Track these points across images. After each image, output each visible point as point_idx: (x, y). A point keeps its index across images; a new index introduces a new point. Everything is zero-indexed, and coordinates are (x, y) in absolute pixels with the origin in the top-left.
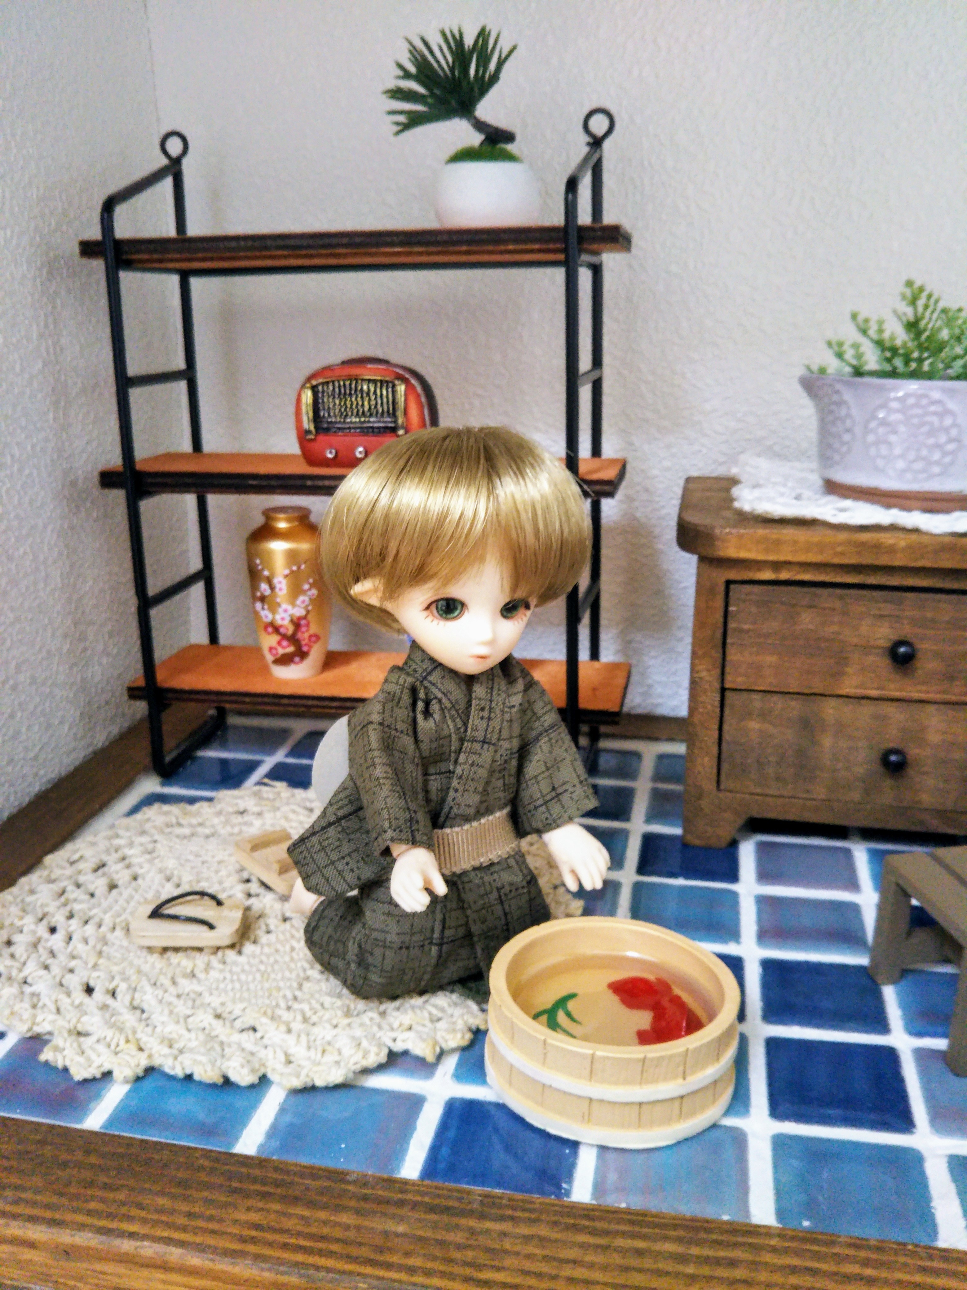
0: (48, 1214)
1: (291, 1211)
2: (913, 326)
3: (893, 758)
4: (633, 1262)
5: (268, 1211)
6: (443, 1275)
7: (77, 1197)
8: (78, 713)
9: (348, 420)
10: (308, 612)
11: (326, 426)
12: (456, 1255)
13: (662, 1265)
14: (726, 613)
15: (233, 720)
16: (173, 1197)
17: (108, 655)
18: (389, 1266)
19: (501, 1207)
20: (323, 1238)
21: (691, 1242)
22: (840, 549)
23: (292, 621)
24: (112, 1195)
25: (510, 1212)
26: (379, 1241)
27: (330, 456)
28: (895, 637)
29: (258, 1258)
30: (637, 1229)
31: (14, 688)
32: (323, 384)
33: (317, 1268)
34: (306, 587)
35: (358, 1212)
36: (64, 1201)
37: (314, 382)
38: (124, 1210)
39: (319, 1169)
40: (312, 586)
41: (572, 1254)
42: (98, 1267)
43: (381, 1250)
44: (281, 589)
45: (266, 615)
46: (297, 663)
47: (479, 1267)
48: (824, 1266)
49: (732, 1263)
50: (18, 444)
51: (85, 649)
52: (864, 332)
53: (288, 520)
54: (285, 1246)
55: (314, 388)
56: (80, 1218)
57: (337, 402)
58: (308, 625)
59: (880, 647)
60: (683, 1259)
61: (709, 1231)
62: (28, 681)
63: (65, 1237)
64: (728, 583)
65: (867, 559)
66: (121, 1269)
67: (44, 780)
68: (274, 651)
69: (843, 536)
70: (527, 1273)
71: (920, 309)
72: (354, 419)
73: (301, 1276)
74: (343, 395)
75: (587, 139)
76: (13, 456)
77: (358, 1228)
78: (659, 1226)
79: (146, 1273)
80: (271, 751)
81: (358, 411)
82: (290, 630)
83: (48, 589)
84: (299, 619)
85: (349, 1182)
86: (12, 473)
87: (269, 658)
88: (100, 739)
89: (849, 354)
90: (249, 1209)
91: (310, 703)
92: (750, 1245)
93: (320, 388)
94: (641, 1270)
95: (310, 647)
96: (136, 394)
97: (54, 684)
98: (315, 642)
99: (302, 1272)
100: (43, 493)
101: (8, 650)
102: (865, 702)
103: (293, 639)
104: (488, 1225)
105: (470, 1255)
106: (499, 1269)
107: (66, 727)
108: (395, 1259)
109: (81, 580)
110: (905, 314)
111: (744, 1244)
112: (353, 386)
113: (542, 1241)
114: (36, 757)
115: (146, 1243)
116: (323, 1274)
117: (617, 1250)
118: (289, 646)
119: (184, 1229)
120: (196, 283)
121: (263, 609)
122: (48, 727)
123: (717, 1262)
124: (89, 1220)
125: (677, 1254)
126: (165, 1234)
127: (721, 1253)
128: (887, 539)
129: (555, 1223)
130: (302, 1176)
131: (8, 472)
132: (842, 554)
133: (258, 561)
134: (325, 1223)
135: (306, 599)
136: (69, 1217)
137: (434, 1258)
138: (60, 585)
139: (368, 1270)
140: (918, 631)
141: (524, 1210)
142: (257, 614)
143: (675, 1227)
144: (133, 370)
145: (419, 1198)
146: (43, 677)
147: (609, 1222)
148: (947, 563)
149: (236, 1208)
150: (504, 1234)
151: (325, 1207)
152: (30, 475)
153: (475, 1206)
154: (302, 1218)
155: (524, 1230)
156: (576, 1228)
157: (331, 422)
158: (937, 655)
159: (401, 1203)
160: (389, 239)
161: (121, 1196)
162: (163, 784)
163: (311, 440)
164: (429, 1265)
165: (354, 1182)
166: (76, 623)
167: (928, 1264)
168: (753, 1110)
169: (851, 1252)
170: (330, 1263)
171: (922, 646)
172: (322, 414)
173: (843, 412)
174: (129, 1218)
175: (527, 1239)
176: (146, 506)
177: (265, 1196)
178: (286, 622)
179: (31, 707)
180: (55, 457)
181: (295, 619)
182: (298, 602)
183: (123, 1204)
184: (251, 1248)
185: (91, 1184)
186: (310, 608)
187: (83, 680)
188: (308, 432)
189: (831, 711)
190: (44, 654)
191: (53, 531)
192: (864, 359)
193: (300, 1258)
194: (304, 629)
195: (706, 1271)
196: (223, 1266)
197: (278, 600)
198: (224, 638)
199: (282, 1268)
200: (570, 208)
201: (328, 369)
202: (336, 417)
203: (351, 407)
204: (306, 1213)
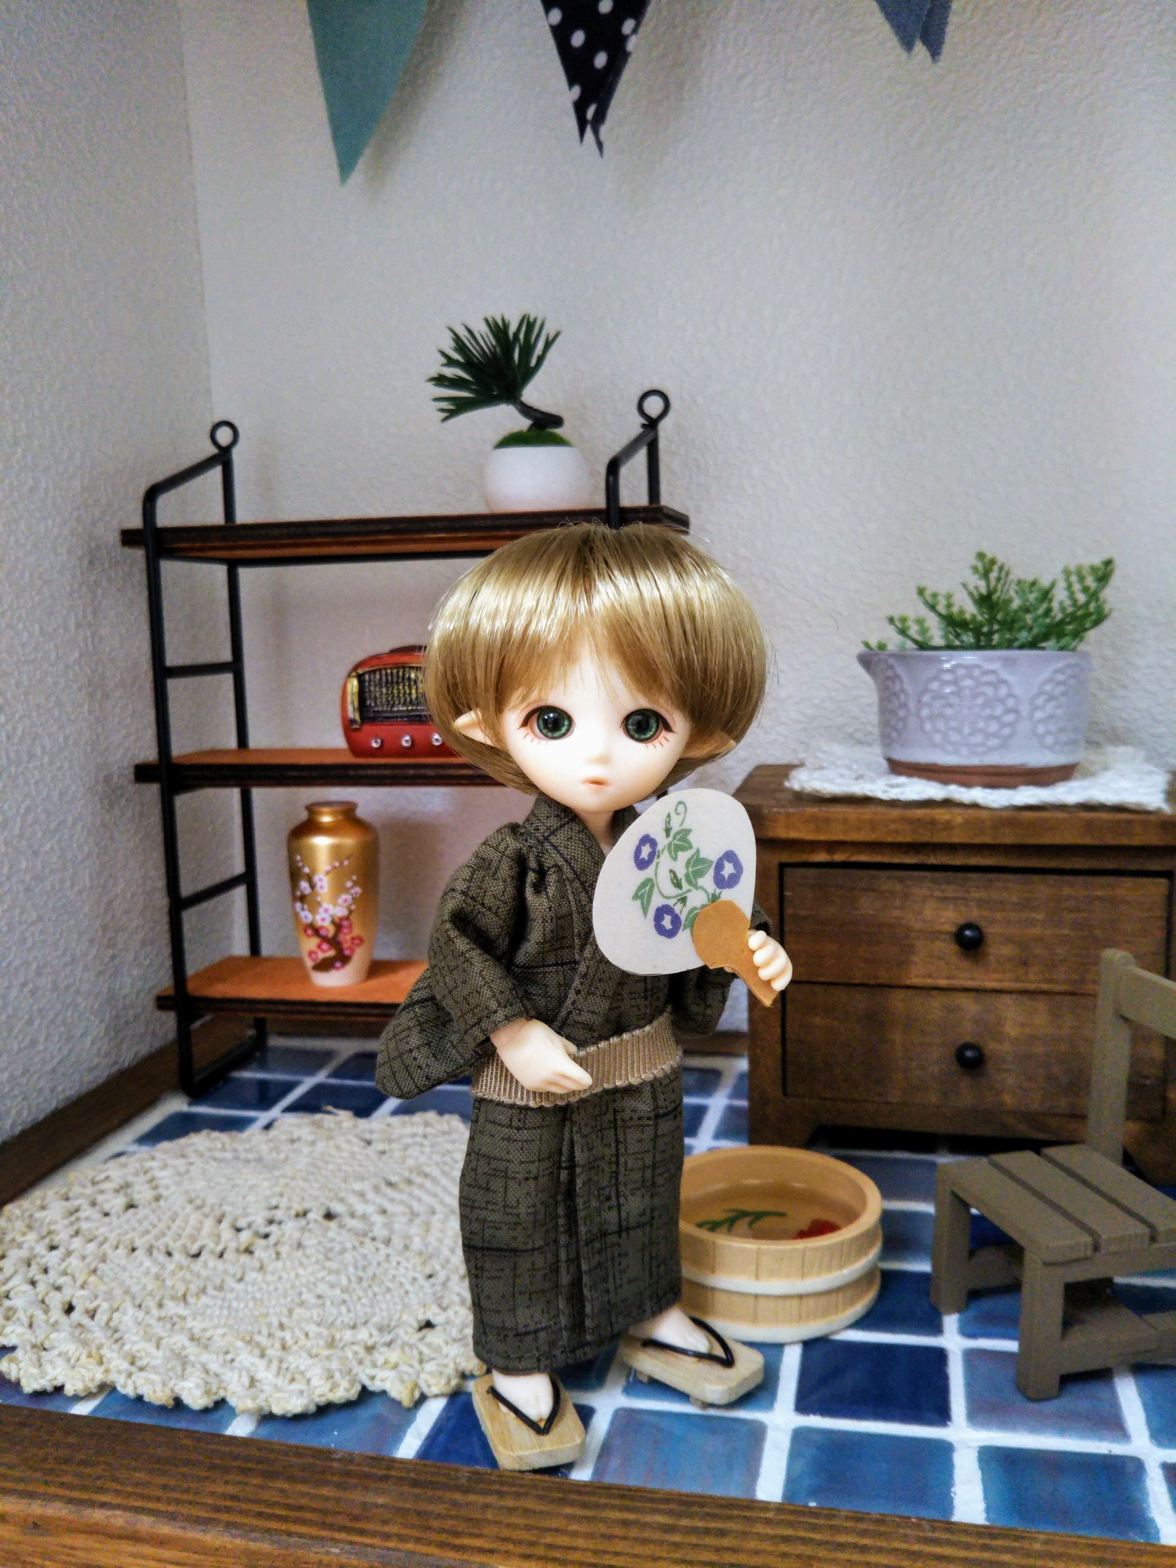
0: (21, 1486)
1: (270, 1484)
2: (985, 601)
3: (969, 1054)
4: (618, 1531)
5: (246, 1484)
6: (418, 1540)
7: (51, 1471)
8: (103, 1026)
9: (395, 709)
10: (350, 912)
11: (372, 715)
12: (435, 1524)
13: (647, 1534)
14: (782, 899)
15: (275, 1042)
16: (151, 1472)
17: (139, 965)
18: (362, 1532)
19: (491, 1483)
20: (300, 1508)
21: (680, 1515)
22: (892, 827)
23: (333, 922)
24: (88, 1470)
25: (497, 1487)
26: (356, 1511)
27: (375, 745)
28: (961, 921)
29: (229, 1525)
30: (628, 1503)
31: (33, 992)
32: (369, 672)
33: (290, 1534)
34: (349, 884)
35: (340, 1486)
36: (39, 1475)
37: (360, 671)
38: (99, 1483)
39: (304, 1448)
40: (355, 884)
41: (556, 1524)
42: (68, 1540)
43: (357, 1518)
44: (322, 887)
45: (306, 916)
46: (337, 969)
47: (457, 1534)
48: (818, 1537)
49: (722, 1533)
50: (50, 735)
51: (113, 957)
52: (933, 608)
53: (332, 814)
54: (260, 1515)
55: (360, 678)
56: (52, 1490)
57: (384, 690)
58: (350, 927)
59: (947, 933)
60: (671, 1529)
61: (703, 1505)
62: (49, 986)
63: (37, 1509)
64: (782, 866)
65: (924, 837)
66: (91, 1542)
67: (61, 1097)
68: (314, 956)
69: (896, 813)
70: (505, 1540)
71: (993, 583)
72: (401, 708)
73: (272, 1543)
74: (389, 684)
75: (643, 421)
76: (43, 748)
77: (338, 1500)
78: (651, 1500)
79: (115, 1545)
80: (311, 1072)
81: (405, 700)
82: (331, 931)
83: (76, 888)
84: (341, 919)
85: (334, 1459)
86: (42, 765)
87: (309, 963)
88: (128, 1056)
89: (914, 631)
90: (226, 1483)
91: (350, 1010)
92: (745, 1517)
93: (367, 677)
94: (624, 1538)
95: (353, 951)
96: (173, 685)
97: (77, 992)
98: (358, 945)
99: (275, 1538)
100: (73, 788)
101: (29, 950)
102: (935, 992)
103: (334, 942)
104: (472, 1498)
105: (449, 1524)
106: (477, 1536)
107: (89, 1039)
108: (370, 1526)
109: (112, 882)
110: (976, 588)
111: (738, 1517)
112: (401, 674)
113: (526, 1512)
114: (54, 1070)
115: (118, 1512)
116: (294, 1540)
117: (602, 1520)
118: (329, 949)
119: (159, 1499)
120: (245, 574)
121: (303, 909)
122: (68, 1039)
123: (707, 1532)
124: (61, 1492)
125: (666, 1525)
126: (138, 1504)
127: (713, 1525)
128: (942, 815)
129: (541, 1498)
130: (286, 1454)
131: (38, 763)
132: (896, 832)
133: (298, 858)
134: (303, 1495)
135: (349, 897)
136: (41, 1489)
137: (413, 1526)
138: (88, 885)
139: (343, 1536)
140: (986, 913)
141: (512, 1485)
142: (296, 916)
143: (667, 1501)
144: (172, 659)
145: (403, 1474)
146: (66, 982)
147: (600, 1496)
148: (1009, 839)
149: (214, 1481)
150: (486, 1506)
151: (304, 1481)
152: (60, 768)
153: (463, 1481)
154: (282, 1491)
155: (510, 1503)
156: (563, 1501)
157: (378, 712)
158: (1008, 940)
159: (385, 1478)
160: (432, 525)
161: (98, 1470)
162: (190, 1104)
163: (356, 730)
164: (405, 1532)
165: (340, 1460)
166: (105, 928)
167: (930, 1534)
168: (778, 1405)
169: (850, 1524)
170: (303, 1529)
171: (992, 930)
172: (368, 702)
173: (897, 687)
174: (102, 1490)
175: (511, 1510)
176: (183, 802)
177: (245, 1471)
178: (327, 924)
179: (51, 1015)
180: (89, 749)
181: (337, 920)
182: (340, 901)
183: (99, 1478)
184: (225, 1517)
185: (66, 1461)
186: (353, 907)
187: (110, 990)
188: (353, 721)
189: (899, 1004)
190: (68, 958)
191: (83, 827)
192: (929, 635)
193: (274, 1525)
194: (345, 931)
195: (694, 1540)
196: (193, 1534)
197: (319, 899)
198: (267, 948)
199: (254, 1535)
200: (612, 490)
201: (377, 657)
202: (382, 705)
203: (398, 697)
204: (285, 1486)
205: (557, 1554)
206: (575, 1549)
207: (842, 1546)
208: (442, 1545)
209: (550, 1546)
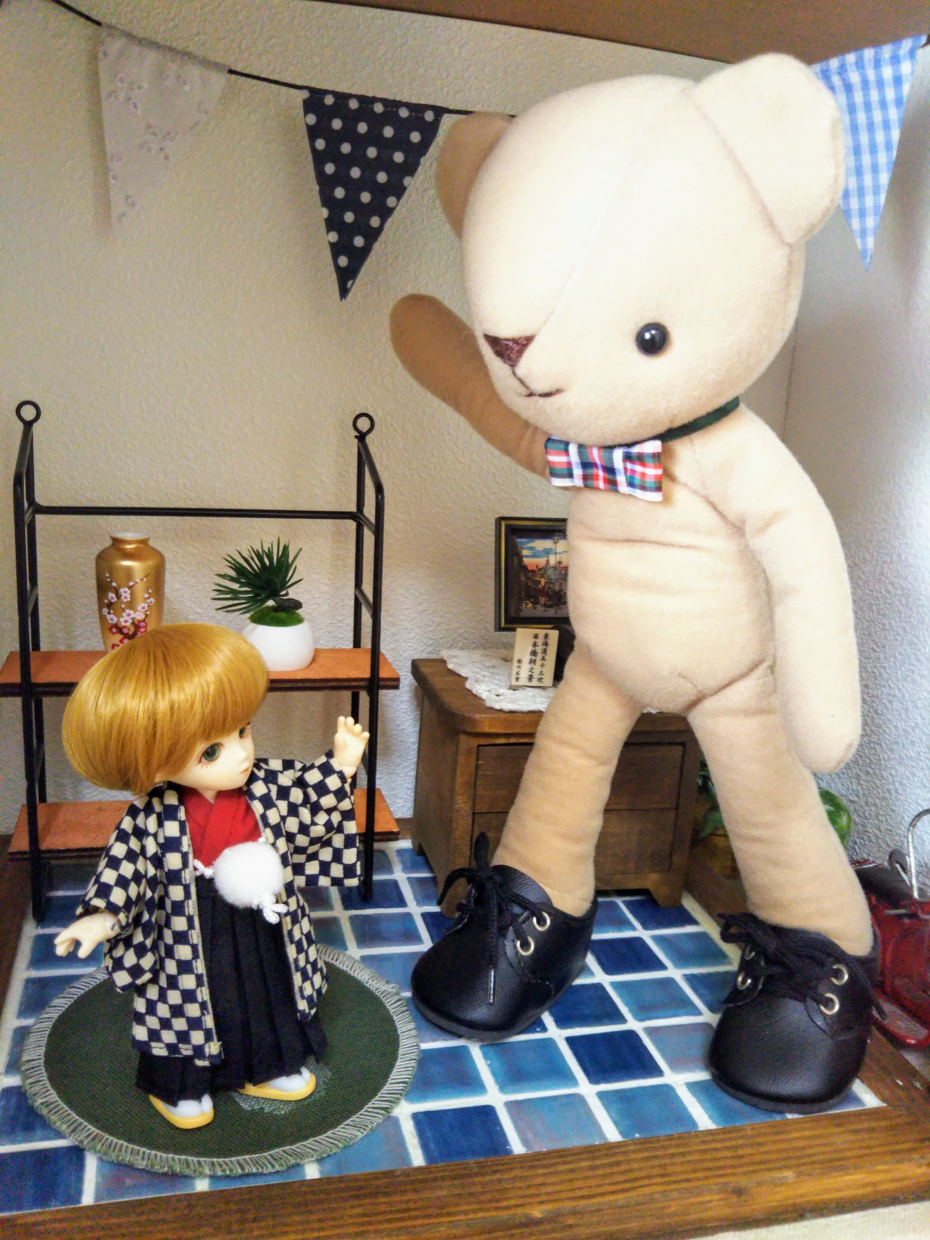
1: (378, 1201)
4: (572, 1176)
5: (364, 1205)
6: (482, 1210)
12: (483, 1198)
13: (586, 1174)
14: (477, 766)
16: (302, 1213)
18: (449, 1214)
20: (405, 1210)
21: (594, 1159)
24: (263, 1224)
25: (495, 1168)
26: (437, 1203)
29: (377, 1232)
33: (415, 1227)
35: (415, 1191)
39: (377, 1174)
41: (540, 1180)
43: (442, 1207)
47: (498, 1201)
48: (660, 1153)
49: (618, 1163)
54: (388, 1221)
64: (479, 746)
70: (525, 1197)
77: (421, 1199)
78: (575, 1154)
85: (398, 1176)
90: (353, 1207)
94: (578, 1179)
99: (405, 1231)
104: (488, 1178)
105: (489, 1196)
106: (508, 1199)
108: (453, 1210)
123: (610, 1165)
125: (590, 1166)
127: (612, 1160)
129: (522, 1167)
134: (401, 1202)
137: (474, 1203)
147: (542, 1160)
149: (344, 1209)
150: (500, 1181)
151: (395, 1194)
153: (475, 1170)
154: (386, 1203)
155: (506, 1176)
159: (435, 1179)
161: (269, 1222)
164: (472, 1207)
168: (578, 1080)
169: (668, 1143)
175: (514, 1179)
177: (357, 1197)
185: (244, 1221)
195: (608, 1170)
204: (387, 1200)
205: (555, 1197)
206: (560, 1192)
207: (673, 1155)
208: (497, 1209)
209: (548, 1194)
